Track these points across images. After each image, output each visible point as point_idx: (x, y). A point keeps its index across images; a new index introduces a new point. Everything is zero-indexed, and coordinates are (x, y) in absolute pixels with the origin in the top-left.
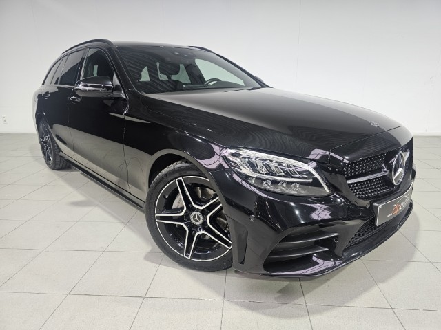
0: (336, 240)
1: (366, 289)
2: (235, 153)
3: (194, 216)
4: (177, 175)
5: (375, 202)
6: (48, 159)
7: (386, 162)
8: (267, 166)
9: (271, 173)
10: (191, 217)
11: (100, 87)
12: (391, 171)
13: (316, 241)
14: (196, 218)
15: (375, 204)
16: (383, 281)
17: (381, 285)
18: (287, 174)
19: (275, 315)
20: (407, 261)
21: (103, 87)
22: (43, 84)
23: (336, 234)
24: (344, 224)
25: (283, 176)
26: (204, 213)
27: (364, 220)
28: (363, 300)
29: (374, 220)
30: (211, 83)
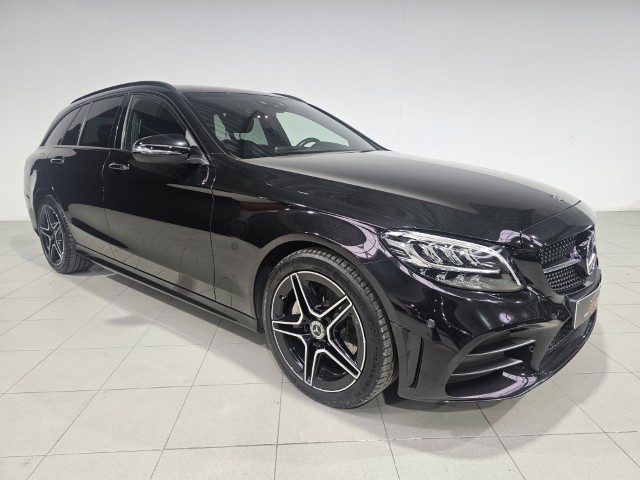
0: (532, 349)
1: (565, 412)
2: (400, 237)
3: (314, 328)
4: (291, 269)
5: (570, 297)
6: (54, 259)
7: (577, 244)
8: (440, 253)
9: (446, 262)
10: (311, 328)
11: (168, 149)
12: (584, 258)
13: (506, 352)
14: (317, 330)
15: (572, 300)
16: (582, 400)
17: (582, 406)
18: (466, 263)
19: (461, 456)
20: (603, 373)
21: (173, 149)
22: (43, 144)
23: (532, 341)
24: (541, 326)
25: (463, 266)
26: (325, 322)
27: (562, 320)
28: (567, 424)
29: (571, 321)
30: (307, 145)
